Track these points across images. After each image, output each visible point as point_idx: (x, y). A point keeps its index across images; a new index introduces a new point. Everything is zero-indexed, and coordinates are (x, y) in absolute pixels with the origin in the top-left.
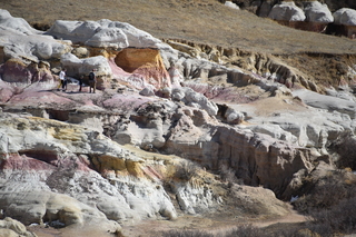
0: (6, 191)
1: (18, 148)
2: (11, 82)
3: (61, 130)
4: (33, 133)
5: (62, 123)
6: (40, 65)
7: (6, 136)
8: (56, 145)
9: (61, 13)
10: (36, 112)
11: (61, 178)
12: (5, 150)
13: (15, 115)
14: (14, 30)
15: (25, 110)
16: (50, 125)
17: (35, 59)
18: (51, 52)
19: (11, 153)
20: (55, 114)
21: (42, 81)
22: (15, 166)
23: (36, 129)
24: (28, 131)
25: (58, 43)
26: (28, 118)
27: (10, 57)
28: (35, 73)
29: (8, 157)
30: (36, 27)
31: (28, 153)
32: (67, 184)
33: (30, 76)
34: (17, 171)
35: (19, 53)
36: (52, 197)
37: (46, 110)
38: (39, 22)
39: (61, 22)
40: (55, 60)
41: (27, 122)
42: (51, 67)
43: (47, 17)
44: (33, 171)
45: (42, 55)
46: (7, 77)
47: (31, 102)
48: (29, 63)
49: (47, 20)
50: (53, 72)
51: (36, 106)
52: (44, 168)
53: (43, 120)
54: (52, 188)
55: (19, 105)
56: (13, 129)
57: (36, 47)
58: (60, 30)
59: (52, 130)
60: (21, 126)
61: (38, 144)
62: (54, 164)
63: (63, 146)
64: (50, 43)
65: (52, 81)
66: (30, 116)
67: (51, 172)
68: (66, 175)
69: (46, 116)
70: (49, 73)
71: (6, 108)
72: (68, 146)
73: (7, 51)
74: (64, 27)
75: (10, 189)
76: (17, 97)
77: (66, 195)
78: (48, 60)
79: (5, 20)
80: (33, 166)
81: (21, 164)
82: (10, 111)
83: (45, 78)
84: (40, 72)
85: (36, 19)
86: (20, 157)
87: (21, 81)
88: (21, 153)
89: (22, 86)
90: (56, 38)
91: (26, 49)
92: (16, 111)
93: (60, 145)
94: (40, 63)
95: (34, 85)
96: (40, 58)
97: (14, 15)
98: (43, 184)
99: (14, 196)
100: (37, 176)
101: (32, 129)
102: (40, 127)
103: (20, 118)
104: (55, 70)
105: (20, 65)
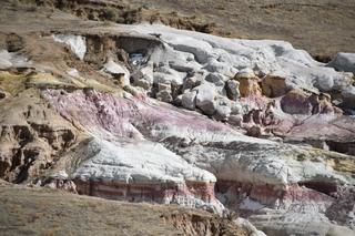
0: (286, 221)
1: (298, 179)
2: (292, 114)
3: (341, 162)
4: (313, 164)
5: (342, 155)
6: (321, 97)
7: (286, 167)
8: (336, 176)
9: (343, 45)
10: (316, 143)
11: (340, 210)
12: (285, 180)
13: (295, 147)
14: (295, 62)
15: (305, 141)
16: (330, 157)
17: (316, 91)
18: (332, 84)
19: (291, 183)
20: (334, 146)
21: (322, 112)
22: (294, 197)
23: (316, 161)
24: (308, 162)
25: (340, 75)
26: (308, 150)
27: (291, 88)
28: (316, 105)
29: (287, 187)
30: (317, 59)
31: (308, 184)
32: (346, 217)
33: (311, 108)
34: (296, 202)
35: (301, 85)
36: (331, 229)
37: (326, 141)
38: (321, 54)
39: (342, 54)
40: (335, 92)
41: (307, 153)
42: (332, 99)
43: (329, 50)
44: (313, 202)
45: (323, 87)
46: (288, 108)
47: (311, 133)
48: (310, 95)
49: (328, 52)
50: (334, 104)
51: (316, 138)
52: (324, 200)
53: (323, 151)
54: (331, 220)
55: (300, 137)
56: (292, 160)
57: (317, 79)
58: (341, 62)
59: (332, 162)
60: (301, 158)
61: (318, 175)
62: (333, 196)
63: (342, 178)
64: (331, 75)
65: (333, 113)
66: (310, 147)
67: (330, 204)
68: (345, 207)
69: (326, 147)
70: (329, 105)
71: (286, 139)
72: (347, 179)
73: (288, 83)
74: (346, 59)
75: (289, 220)
76: (298, 129)
77: (345, 227)
78: (328, 92)
79: (287, 52)
80: (312, 198)
81: (300, 195)
82: (290, 142)
83: (325, 110)
84: (321, 103)
85: (318, 51)
86: (300, 188)
87: (301, 112)
88: (300, 184)
89: (303, 117)
90: (337, 70)
91: (307, 81)
92: (296, 142)
93: (339, 177)
94: (321, 95)
95: (314, 116)
96: (321, 90)
97: (296, 47)
98: (323, 216)
99: (294, 226)
100: (316, 207)
101: (312, 161)
102: (320, 158)
103: (301, 149)
104: (335, 102)
105: (300, 96)
